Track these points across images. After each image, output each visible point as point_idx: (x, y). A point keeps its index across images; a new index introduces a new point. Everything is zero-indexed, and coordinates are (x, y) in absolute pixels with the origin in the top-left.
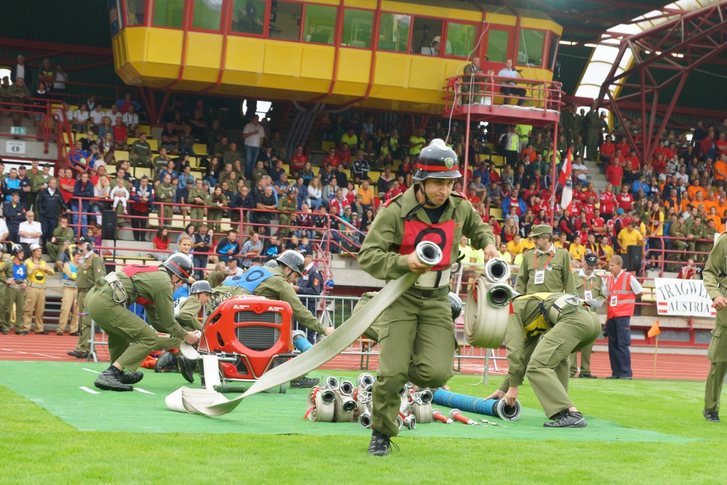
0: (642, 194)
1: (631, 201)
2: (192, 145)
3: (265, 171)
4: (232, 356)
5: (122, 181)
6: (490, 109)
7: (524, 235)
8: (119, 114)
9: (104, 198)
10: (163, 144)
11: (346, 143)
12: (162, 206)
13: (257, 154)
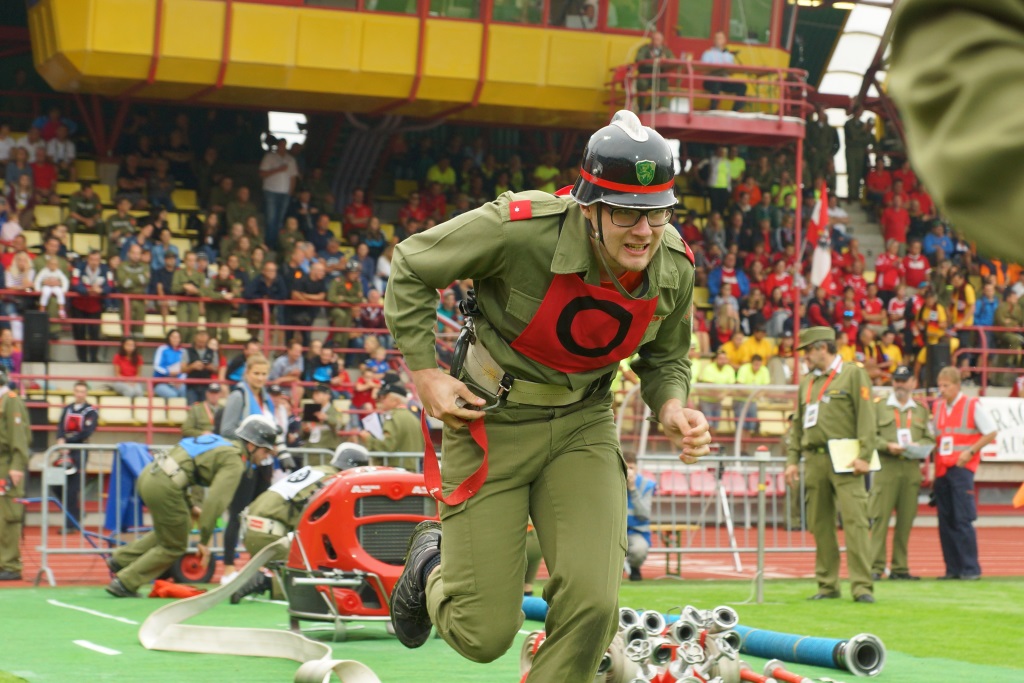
0: (941, 255)
1: (926, 268)
2: (170, 191)
3: (300, 235)
4: (353, 576)
5: (55, 260)
6: (688, 118)
7: (747, 330)
8: (42, 143)
9: (23, 291)
10: (120, 194)
11: (436, 183)
12: (127, 303)
13: (286, 204)
